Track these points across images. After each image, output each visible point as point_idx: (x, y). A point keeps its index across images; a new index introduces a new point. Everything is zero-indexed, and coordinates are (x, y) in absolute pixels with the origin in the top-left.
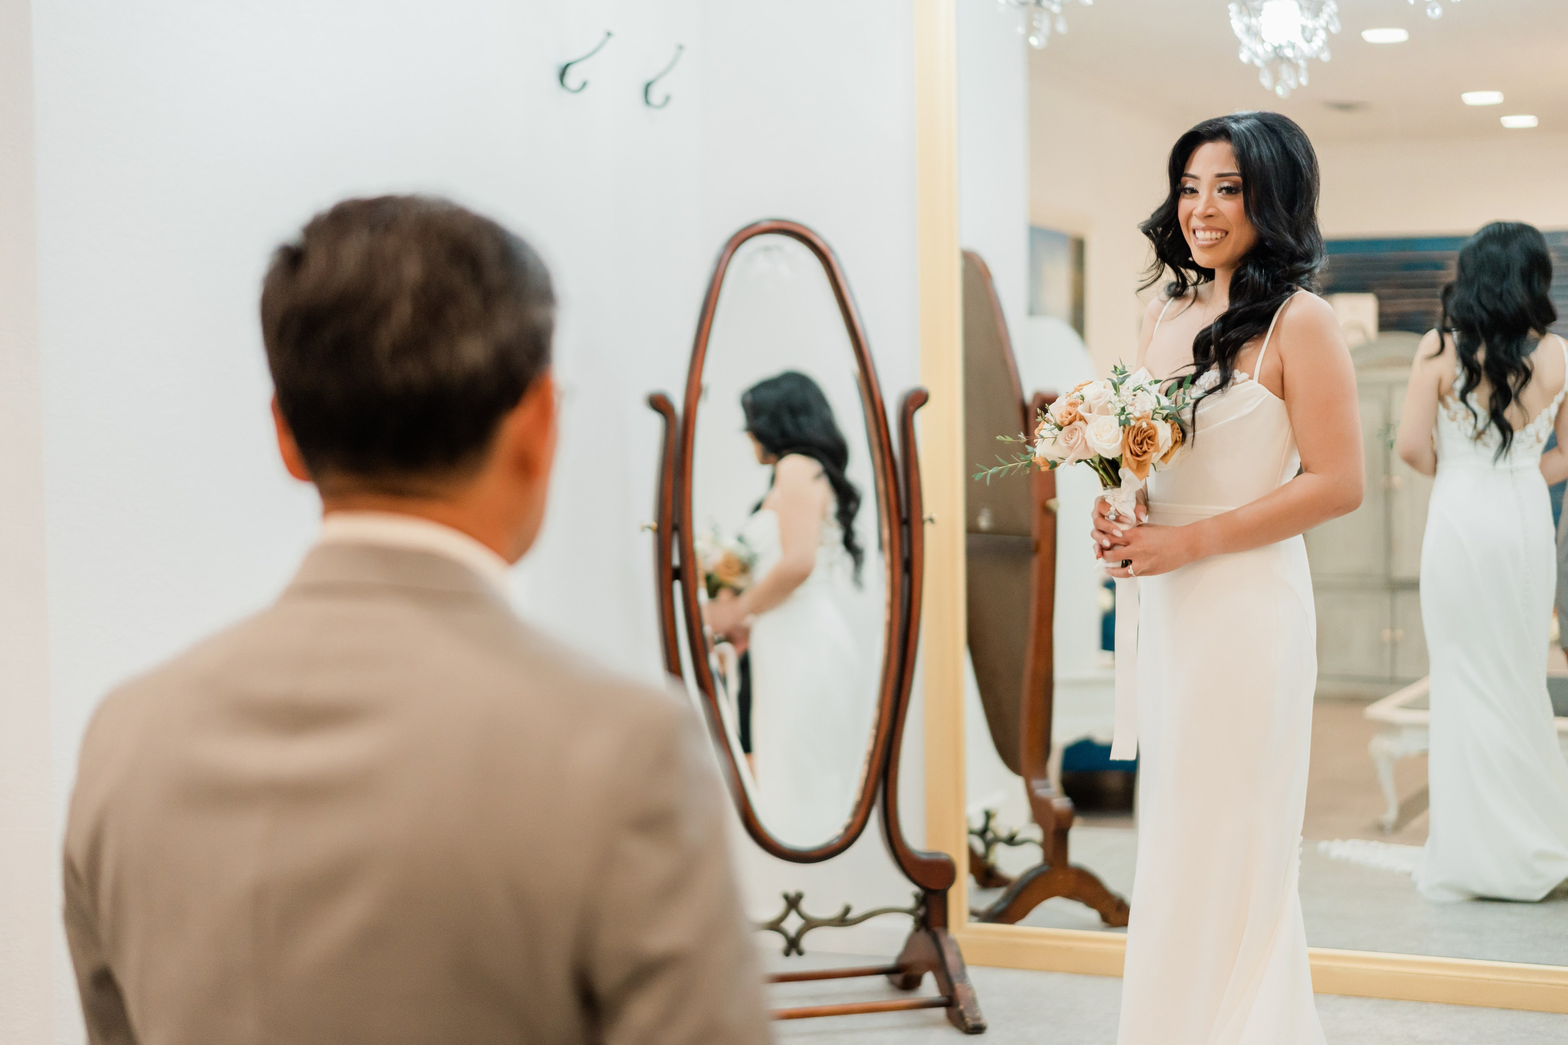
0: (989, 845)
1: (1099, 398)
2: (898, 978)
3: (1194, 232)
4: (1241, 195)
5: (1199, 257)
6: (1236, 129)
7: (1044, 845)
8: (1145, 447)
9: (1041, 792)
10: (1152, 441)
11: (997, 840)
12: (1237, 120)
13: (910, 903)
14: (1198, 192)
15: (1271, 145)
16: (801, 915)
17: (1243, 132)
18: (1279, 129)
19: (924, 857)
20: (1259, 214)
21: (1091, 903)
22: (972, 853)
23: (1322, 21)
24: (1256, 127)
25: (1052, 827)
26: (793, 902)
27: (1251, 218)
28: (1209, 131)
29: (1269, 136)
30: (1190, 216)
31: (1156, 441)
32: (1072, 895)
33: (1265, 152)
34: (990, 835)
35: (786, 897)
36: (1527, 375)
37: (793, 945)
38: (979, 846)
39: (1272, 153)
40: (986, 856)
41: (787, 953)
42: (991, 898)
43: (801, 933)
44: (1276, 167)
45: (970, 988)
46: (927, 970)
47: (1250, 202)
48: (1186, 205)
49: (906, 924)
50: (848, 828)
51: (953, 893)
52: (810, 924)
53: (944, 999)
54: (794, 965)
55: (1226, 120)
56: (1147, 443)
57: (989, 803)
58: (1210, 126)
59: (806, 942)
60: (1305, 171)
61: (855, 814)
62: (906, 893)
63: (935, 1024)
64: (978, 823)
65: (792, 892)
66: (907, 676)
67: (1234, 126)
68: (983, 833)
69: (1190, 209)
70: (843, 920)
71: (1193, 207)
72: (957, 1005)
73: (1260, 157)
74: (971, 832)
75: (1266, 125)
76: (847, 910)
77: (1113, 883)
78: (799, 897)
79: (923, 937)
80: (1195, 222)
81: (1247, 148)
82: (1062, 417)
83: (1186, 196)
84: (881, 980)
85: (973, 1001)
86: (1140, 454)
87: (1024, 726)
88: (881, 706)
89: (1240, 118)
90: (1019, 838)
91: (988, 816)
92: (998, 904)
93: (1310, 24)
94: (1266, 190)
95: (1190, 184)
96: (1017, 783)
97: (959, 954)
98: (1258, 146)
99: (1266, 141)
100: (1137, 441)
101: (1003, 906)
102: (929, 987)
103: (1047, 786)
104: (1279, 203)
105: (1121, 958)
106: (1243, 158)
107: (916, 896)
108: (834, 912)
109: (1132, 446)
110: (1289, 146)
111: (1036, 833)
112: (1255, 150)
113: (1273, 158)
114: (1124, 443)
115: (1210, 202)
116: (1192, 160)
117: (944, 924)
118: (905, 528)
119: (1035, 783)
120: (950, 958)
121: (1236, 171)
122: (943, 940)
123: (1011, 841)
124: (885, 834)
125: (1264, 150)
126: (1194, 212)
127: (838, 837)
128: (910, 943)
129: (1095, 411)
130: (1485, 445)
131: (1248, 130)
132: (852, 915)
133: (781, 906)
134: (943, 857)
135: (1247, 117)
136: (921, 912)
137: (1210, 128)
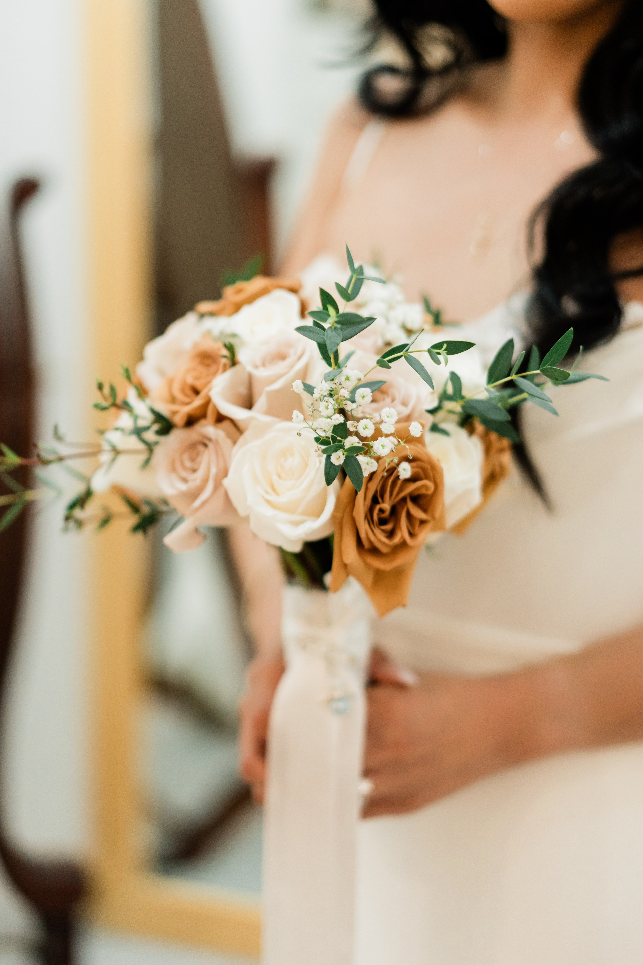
1: (282, 357)
8: (403, 532)
10: (425, 510)
31: (437, 514)
56: (409, 516)
82: (173, 400)
86: (384, 549)
100: (381, 511)
109: (364, 527)
114: (339, 515)
129: (261, 403)
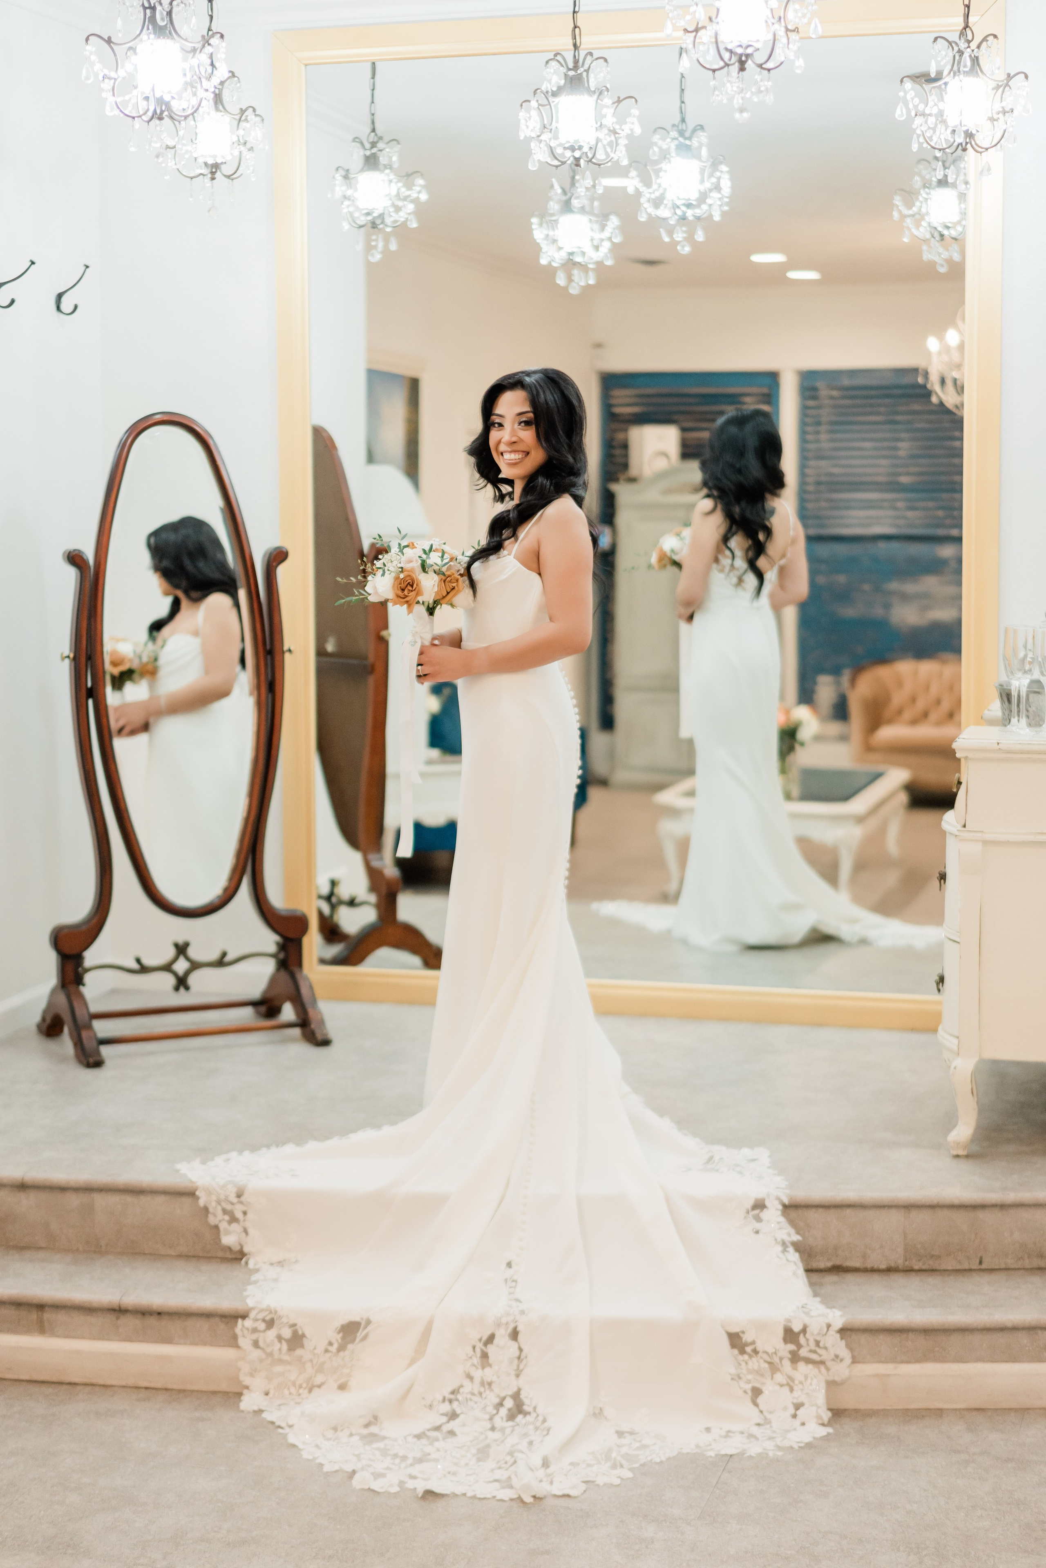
0: (333, 907)
2: (263, 1009)
3: (502, 454)
4: (534, 426)
5: (506, 472)
6: (529, 381)
7: (378, 906)
9: (375, 864)
11: (341, 902)
12: (528, 374)
13: (272, 948)
14: (504, 426)
15: (553, 391)
16: (188, 959)
17: (533, 383)
18: (557, 379)
19: (283, 913)
20: (547, 440)
21: (414, 951)
22: (321, 914)
23: (607, 234)
24: (541, 379)
25: (384, 890)
26: (181, 949)
27: (541, 444)
28: (510, 383)
29: (553, 388)
30: (499, 442)
32: (398, 945)
33: (550, 397)
34: (334, 900)
35: (176, 945)
36: (769, 532)
37: (182, 983)
38: (326, 909)
39: (554, 398)
40: (332, 916)
41: (177, 989)
42: (335, 950)
43: (187, 973)
44: (558, 407)
45: (320, 1013)
46: (285, 1001)
47: (540, 432)
48: (495, 435)
49: (268, 967)
50: (226, 890)
51: (306, 940)
52: (195, 966)
53: (299, 1021)
54: (183, 998)
55: (521, 375)
57: (336, 874)
58: (509, 379)
59: (192, 980)
60: (578, 410)
61: (231, 879)
62: (269, 941)
63: (293, 1040)
64: (325, 890)
65: (181, 941)
66: (271, 771)
67: (527, 379)
68: (328, 898)
69: (498, 438)
70: (221, 962)
71: (501, 437)
72: (310, 1025)
73: (546, 400)
74: (320, 897)
75: (548, 377)
76: (224, 954)
77: (432, 935)
78: (187, 945)
79: (284, 975)
80: (502, 448)
81: (537, 395)
83: (495, 429)
84: (248, 1011)
85: (322, 1022)
87: (362, 810)
88: (251, 795)
89: (530, 373)
90: (357, 901)
91: (333, 883)
92: (341, 952)
93: (598, 236)
94: (551, 425)
95: (497, 420)
96: (356, 857)
97: (311, 987)
98: (544, 392)
99: (550, 389)
101: (345, 953)
102: (288, 1013)
103: (381, 859)
104: (561, 432)
105: (434, 991)
106: (534, 402)
107: (278, 944)
108: (214, 956)
110: (566, 392)
111: (373, 898)
112: (542, 396)
113: (555, 400)
115: (513, 433)
116: (497, 403)
117: (300, 964)
118: (269, 657)
119: (372, 857)
120: (304, 991)
121: (529, 409)
122: (298, 976)
123: (352, 903)
124: (253, 895)
125: (549, 397)
126: (502, 440)
127: (219, 897)
128: (273, 981)
130: (744, 589)
131: (536, 381)
132: (228, 958)
133: (171, 952)
134: (298, 913)
135: (535, 372)
136: (282, 956)
137: (510, 381)
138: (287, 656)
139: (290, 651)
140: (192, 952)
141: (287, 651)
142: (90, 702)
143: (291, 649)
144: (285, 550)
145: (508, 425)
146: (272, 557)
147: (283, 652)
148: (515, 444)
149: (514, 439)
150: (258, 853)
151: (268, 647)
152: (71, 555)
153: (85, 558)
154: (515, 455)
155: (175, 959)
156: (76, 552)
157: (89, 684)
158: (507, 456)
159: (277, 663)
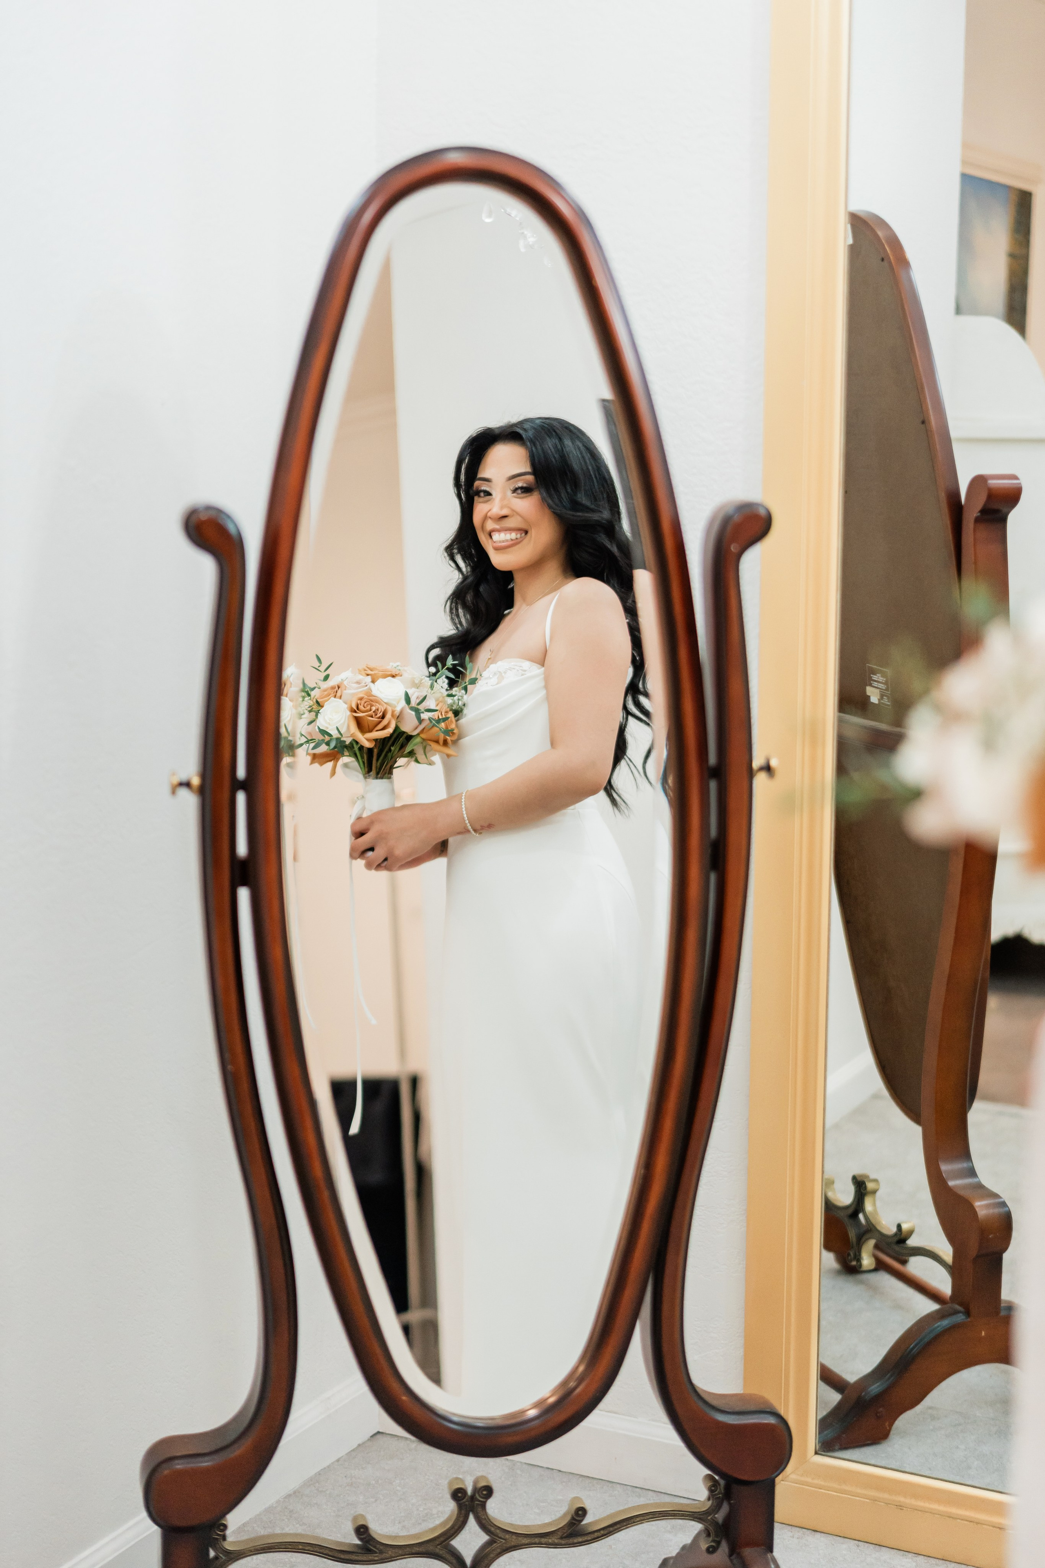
0: (861, 1235)
7: (955, 1271)
16: (487, 1524)
19: (728, 1418)
25: (973, 1245)
26: (471, 1505)
35: (458, 1497)
43: (486, 1559)
52: (506, 1541)
65: (469, 1482)
70: (571, 1533)
76: (579, 1514)
78: (484, 1495)
87: (930, 1059)
90: (913, 1242)
107: (713, 1486)
108: (553, 1522)
115: (505, 503)
118: (713, 785)
133: (445, 1509)
136: (720, 1515)
138: (760, 781)
139: (767, 768)
140: (494, 1508)
141: (761, 769)
142: (244, 895)
143: (774, 763)
144: (762, 512)
145: (497, 494)
146: (729, 528)
147: (751, 774)
148: (506, 519)
149: (504, 512)
150: (668, 1271)
151: (712, 759)
152: (194, 519)
153: (232, 529)
154: (505, 534)
155: (458, 1527)
156: (212, 513)
157: (242, 849)
158: (496, 537)
159: (733, 803)
